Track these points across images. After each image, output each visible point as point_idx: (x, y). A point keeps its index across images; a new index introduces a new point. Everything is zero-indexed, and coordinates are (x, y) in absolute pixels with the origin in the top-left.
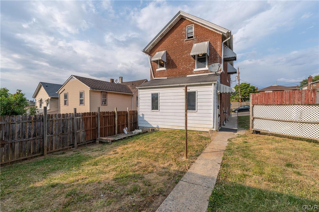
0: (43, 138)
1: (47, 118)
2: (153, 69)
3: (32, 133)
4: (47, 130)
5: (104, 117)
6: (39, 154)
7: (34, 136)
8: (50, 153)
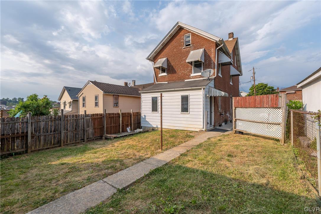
0: (60, 133)
1: (63, 118)
2: (155, 75)
3: (53, 130)
4: (63, 127)
5: (110, 117)
6: (57, 145)
7: (54, 131)
8: (66, 145)
